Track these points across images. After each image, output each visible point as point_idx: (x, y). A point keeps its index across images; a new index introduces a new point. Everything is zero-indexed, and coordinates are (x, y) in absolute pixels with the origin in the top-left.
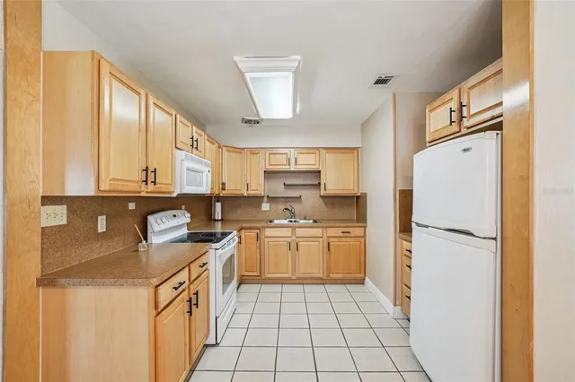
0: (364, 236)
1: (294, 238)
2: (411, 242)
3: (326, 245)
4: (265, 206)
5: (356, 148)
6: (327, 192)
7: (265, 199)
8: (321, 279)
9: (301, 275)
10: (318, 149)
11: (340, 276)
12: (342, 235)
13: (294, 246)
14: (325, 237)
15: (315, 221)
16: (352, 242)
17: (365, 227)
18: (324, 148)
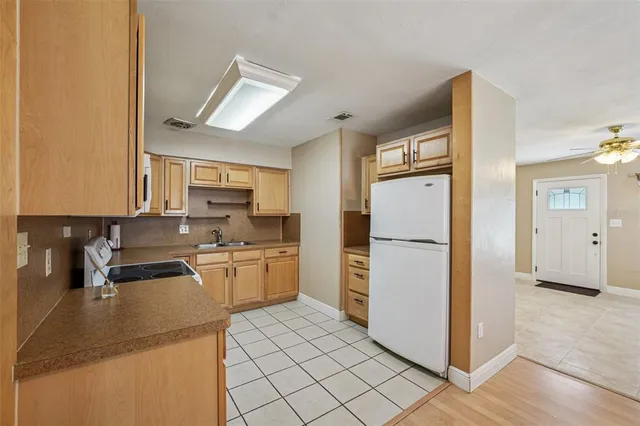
0: (298, 255)
1: (231, 262)
2: (368, 256)
3: (264, 267)
4: (184, 229)
5: (285, 170)
6: (261, 212)
7: (184, 220)
8: (260, 302)
9: (239, 303)
10: (251, 166)
11: (277, 296)
12: (279, 255)
13: (230, 272)
14: (263, 259)
15: (246, 243)
16: (288, 261)
17: (299, 246)
18: (257, 167)
